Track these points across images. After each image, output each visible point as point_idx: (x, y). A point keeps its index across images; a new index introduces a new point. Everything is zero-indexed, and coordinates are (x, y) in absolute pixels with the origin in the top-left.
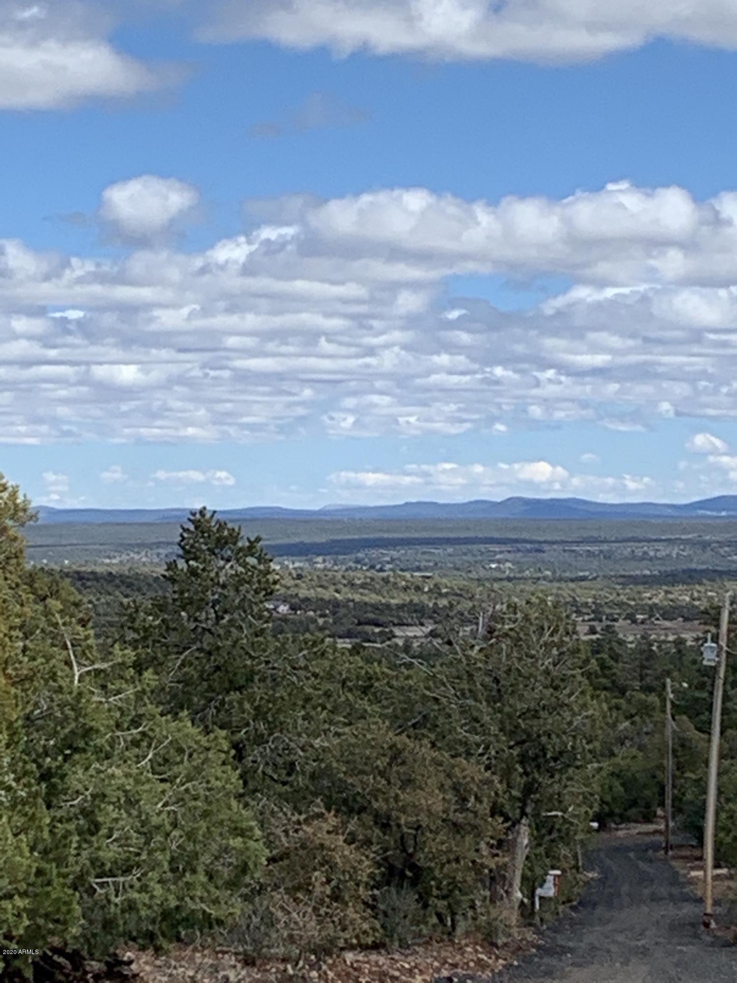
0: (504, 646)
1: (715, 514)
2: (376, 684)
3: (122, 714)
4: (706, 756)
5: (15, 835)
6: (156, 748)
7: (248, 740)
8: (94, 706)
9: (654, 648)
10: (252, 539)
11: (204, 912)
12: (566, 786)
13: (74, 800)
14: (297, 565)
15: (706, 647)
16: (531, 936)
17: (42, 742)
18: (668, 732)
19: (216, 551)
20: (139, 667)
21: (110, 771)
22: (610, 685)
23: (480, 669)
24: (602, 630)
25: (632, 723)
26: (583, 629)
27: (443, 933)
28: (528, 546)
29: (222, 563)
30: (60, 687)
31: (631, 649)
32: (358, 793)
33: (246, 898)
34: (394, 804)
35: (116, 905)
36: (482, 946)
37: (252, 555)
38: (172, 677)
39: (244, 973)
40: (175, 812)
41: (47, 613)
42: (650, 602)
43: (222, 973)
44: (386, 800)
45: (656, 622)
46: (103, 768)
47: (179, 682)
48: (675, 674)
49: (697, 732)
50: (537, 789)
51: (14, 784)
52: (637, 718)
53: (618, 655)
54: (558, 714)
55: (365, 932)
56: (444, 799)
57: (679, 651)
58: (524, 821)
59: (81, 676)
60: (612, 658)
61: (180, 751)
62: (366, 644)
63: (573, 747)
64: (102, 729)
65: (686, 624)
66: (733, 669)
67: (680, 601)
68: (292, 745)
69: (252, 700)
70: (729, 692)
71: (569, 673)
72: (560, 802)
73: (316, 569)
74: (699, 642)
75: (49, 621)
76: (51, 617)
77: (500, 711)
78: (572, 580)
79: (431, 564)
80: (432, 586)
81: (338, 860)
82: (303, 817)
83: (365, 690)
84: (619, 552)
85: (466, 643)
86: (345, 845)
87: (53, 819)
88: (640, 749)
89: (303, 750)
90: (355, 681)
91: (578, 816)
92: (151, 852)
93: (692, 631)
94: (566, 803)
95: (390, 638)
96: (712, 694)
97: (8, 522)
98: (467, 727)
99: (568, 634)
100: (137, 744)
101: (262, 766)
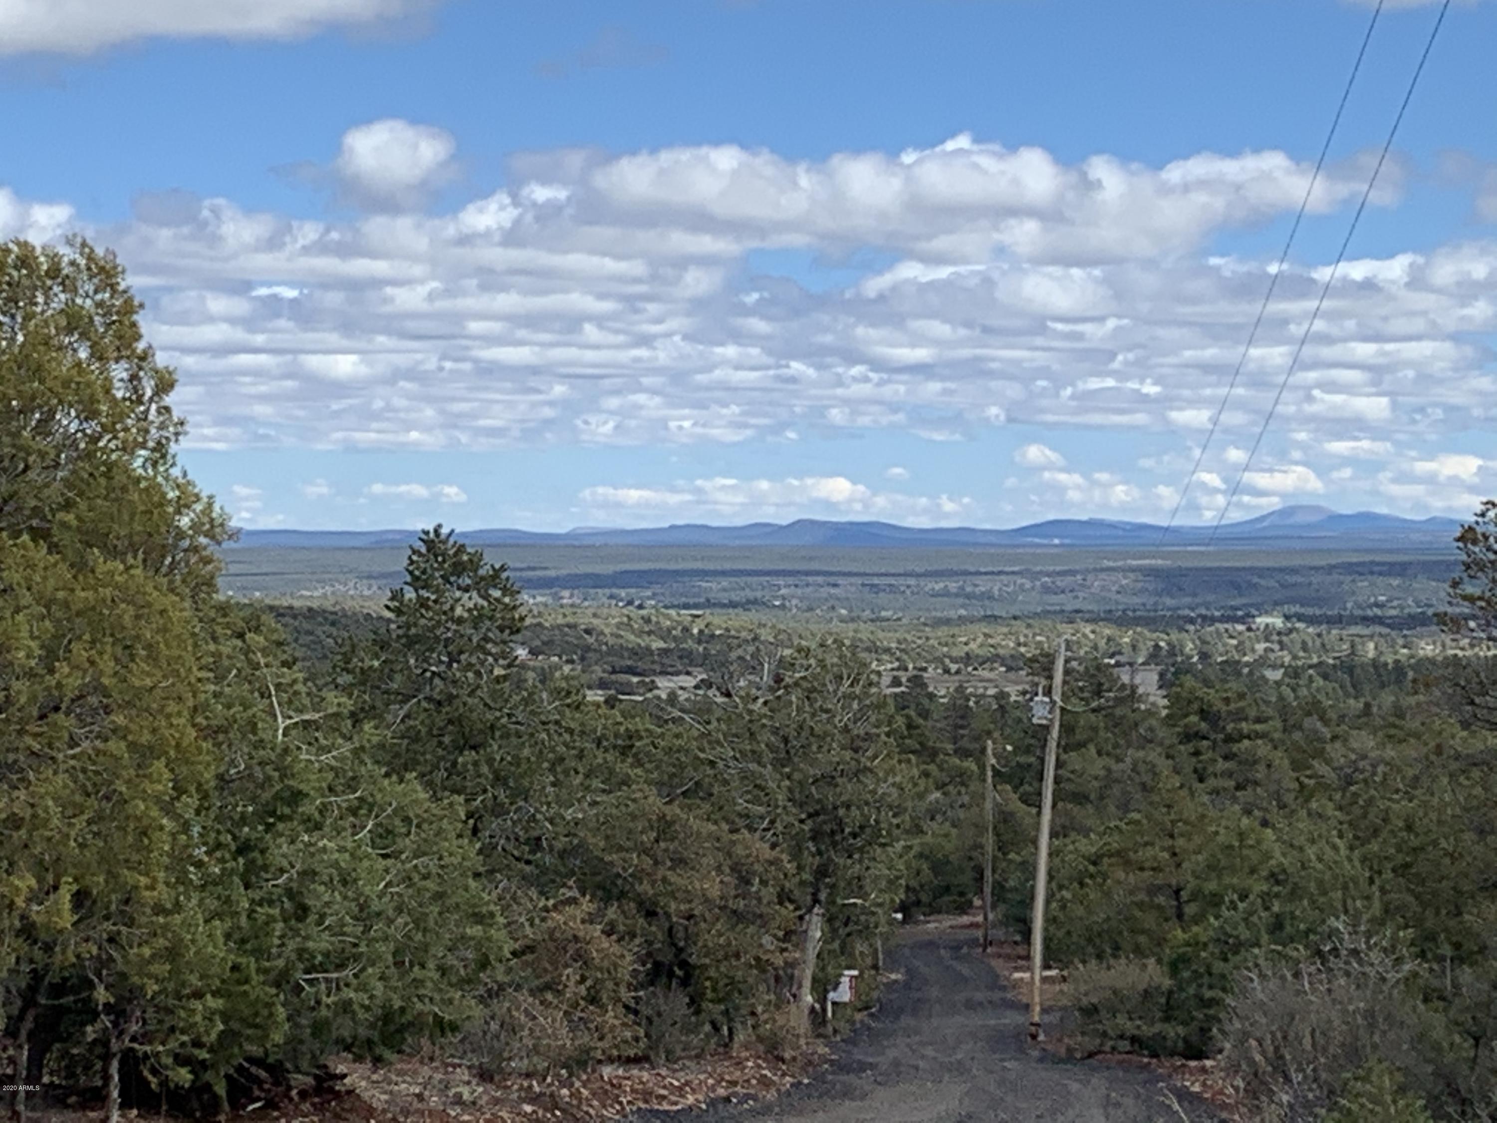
0: (794, 699)
1: (1045, 541)
2: (638, 744)
3: (337, 776)
4: (1033, 833)
5: (208, 921)
6: (377, 817)
7: (485, 809)
8: (302, 765)
9: (971, 704)
10: (497, 566)
11: (436, 1014)
12: (868, 868)
13: (276, 879)
14: (539, 599)
15: (1037, 702)
16: (823, 1050)
17: (239, 809)
18: (988, 805)
19: (452, 579)
20: (356, 719)
21: (320, 844)
22: (918, 747)
23: (764, 726)
24: (909, 680)
25: (944, 794)
26: (886, 680)
27: (719, 1045)
28: (820, 579)
29: (458, 594)
30: (262, 741)
31: (943, 704)
32: (618, 875)
33: (481, 1000)
34: (662, 888)
35: (328, 1006)
36: (765, 1060)
37: (495, 587)
38: (394, 731)
39: (481, 1089)
40: (400, 895)
41: (247, 651)
42: (966, 648)
43: (453, 1091)
44: (653, 883)
45: (974, 673)
46: (313, 840)
47: (403, 737)
48: (996, 735)
49: (1022, 805)
50: (833, 871)
51: (206, 859)
52: (950, 788)
53: (928, 711)
54: (859, 781)
55: (626, 1042)
56: (721, 882)
57: (1001, 707)
58: (816, 910)
59: (286, 729)
60: (920, 715)
61: (407, 820)
62: (621, 697)
63: (877, 821)
64: (312, 793)
65: (1012, 675)
66: (1067, 729)
67: (1002, 647)
68: (538, 816)
69: (490, 761)
70: (1064, 757)
71: (874, 730)
72: (861, 887)
73: (562, 606)
74: (1028, 696)
75: (249, 661)
76: (251, 655)
77: (789, 778)
78: (872, 621)
79: (702, 600)
80: (702, 627)
81: (595, 954)
82: (551, 902)
83: (625, 751)
84: (930, 586)
85: (748, 695)
86: (604, 937)
87: (252, 901)
88: (954, 825)
89: (551, 823)
90: (612, 739)
91: (880, 905)
92: (371, 942)
93: (1016, 683)
94: (868, 889)
95: (651, 690)
96: (1042, 760)
97: (203, 540)
98: (749, 797)
99: (871, 684)
100: (354, 811)
101: (502, 841)
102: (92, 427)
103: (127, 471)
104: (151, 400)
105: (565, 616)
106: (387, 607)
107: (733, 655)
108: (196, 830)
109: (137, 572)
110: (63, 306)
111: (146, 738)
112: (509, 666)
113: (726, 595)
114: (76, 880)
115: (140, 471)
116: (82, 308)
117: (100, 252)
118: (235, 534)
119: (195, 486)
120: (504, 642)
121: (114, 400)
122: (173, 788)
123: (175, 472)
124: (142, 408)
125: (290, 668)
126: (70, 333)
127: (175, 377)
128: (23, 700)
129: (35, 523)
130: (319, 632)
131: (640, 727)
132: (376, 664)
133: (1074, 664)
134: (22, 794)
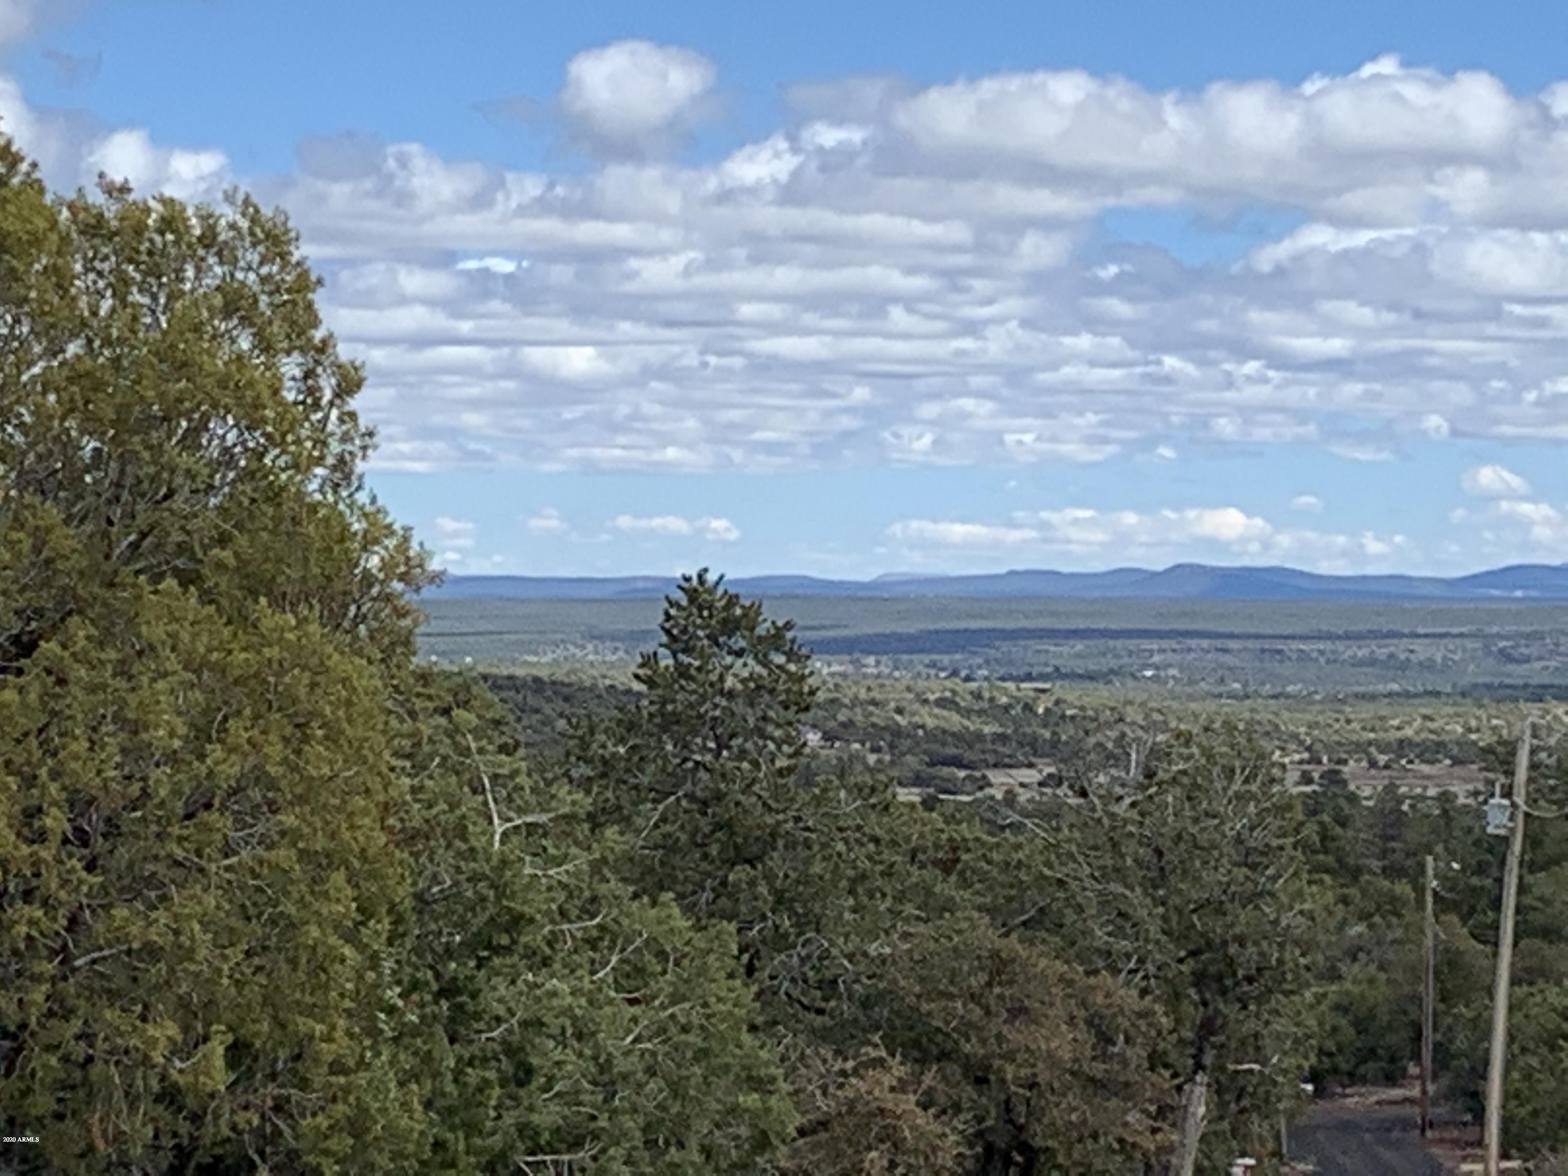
0: (1170, 799)
1: (1504, 594)
2: (965, 857)
3: (570, 896)
4: (1488, 981)
5: (401, 1084)
6: (623, 950)
7: (764, 942)
8: (525, 880)
9: (1405, 807)
10: (780, 624)
12: (1267, 1023)
13: (492, 1030)
14: (836, 668)
15: (1493, 806)
17: (443, 939)
18: (1428, 943)
19: (721, 640)
20: (595, 821)
21: (548, 986)
22: (1334, 864)
23: (1131, 835)
24: (1321, 777)
25: (1371, 927)
26: (1293, 776)
28: (1205, 643)
29: (729, 659)
30: (472, 850)
31: (1368, 808)
32: (938, 1030)
34: (995, 1047)
37: (777, 650)
38: (644, 839)
40: (652, 1053)
41: (453, 732)
42: (1399, 734)
44: (983, 1042)
45: (1409, 766)
46: (540, 980)
47: (656, 847)
48: (1438, 849)
49: (1473, 942)
50: (1222, 1027)
51: (400, 1003)
52: (1377, 919)
53: (1348, 817)
54: (1257, 907)
56: (1074, 1039)
57: (1445, 812)
58: (1198, 1078)
59: (505, 834)
60: (1338, 822)
61: (662, 955)
62: (942, 796)
63: (1280, 961)
64: (538, 917)
65: (1457, 770)
66: (1533, 841)
67: (1448, 732)
68: (834, 952)
69: (769, 877)
70: (1529, 879)
71: (1275, 843)
72: (1258, 1049)
73: (865, 676)
74: (1481, 798)
75: (456, 745)
76: (459, 738)
77: (1163, 904)
78: (1275, 697)
79: (1049, 670)
80: (1050, 705)
81: (907, 1133)
82: (850, 1064)
83: (947, 866)
84: (1350, 653)
85: (1110, 793)
86: (918, 1110)
87: (459, 1059)
88: (1382, 968)
89: (850, 961)
90: (931, 852)
91: (1285, 1072)
92: (614, 1113)
93: (1466, 780)
94: (1269, 1052)
95: (981, 788)
96: (1499, 881)
97: (397, 586)
98: (1110, 928)
99: (1273, 781)
100: (593, 944)
101: (786, 984)
102: (254, 440)
103: (300, 495)
104: (331, 404)
105: (869, 689)
106: (637, 677)
107: (1092, 741)
108: (388, 965)
109: (314, 628)
110: (218, 282)
111: (320, 843)
112: (797, 754)
113: (1079, 662)
114: (231, 1028)
115: (318, 497)
116: (243, 283)
117: (267, 212)
118: (437, 578)
119: (386, 513)
120: (790, 724)
121: (282, 403)
122: (358, 909)
123: (362, 498)
124: (319, 415)
125: (509, 754)
126: (227, 316)
127: (363, 373)
128: (163, 793)
129: (179, 563)
130: (547, 709)
131: (968, 836)
132: (622, 750)
133: (1543, 755)
134: (162, 916)
